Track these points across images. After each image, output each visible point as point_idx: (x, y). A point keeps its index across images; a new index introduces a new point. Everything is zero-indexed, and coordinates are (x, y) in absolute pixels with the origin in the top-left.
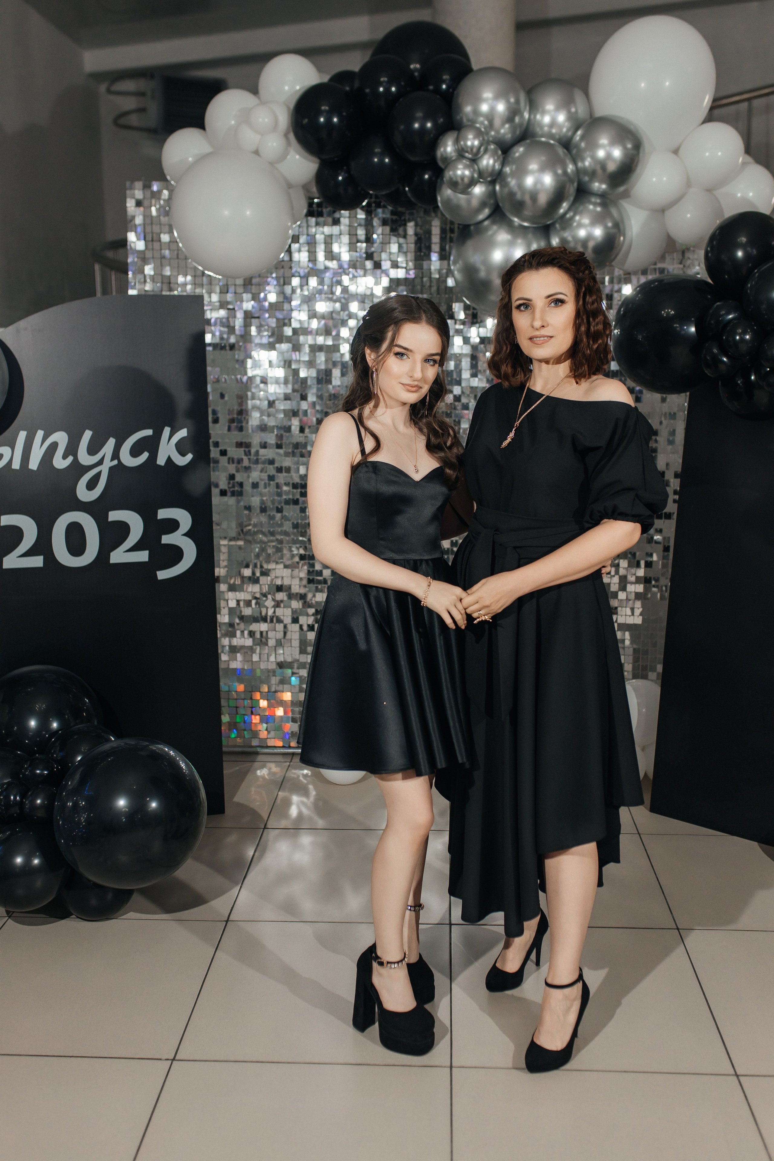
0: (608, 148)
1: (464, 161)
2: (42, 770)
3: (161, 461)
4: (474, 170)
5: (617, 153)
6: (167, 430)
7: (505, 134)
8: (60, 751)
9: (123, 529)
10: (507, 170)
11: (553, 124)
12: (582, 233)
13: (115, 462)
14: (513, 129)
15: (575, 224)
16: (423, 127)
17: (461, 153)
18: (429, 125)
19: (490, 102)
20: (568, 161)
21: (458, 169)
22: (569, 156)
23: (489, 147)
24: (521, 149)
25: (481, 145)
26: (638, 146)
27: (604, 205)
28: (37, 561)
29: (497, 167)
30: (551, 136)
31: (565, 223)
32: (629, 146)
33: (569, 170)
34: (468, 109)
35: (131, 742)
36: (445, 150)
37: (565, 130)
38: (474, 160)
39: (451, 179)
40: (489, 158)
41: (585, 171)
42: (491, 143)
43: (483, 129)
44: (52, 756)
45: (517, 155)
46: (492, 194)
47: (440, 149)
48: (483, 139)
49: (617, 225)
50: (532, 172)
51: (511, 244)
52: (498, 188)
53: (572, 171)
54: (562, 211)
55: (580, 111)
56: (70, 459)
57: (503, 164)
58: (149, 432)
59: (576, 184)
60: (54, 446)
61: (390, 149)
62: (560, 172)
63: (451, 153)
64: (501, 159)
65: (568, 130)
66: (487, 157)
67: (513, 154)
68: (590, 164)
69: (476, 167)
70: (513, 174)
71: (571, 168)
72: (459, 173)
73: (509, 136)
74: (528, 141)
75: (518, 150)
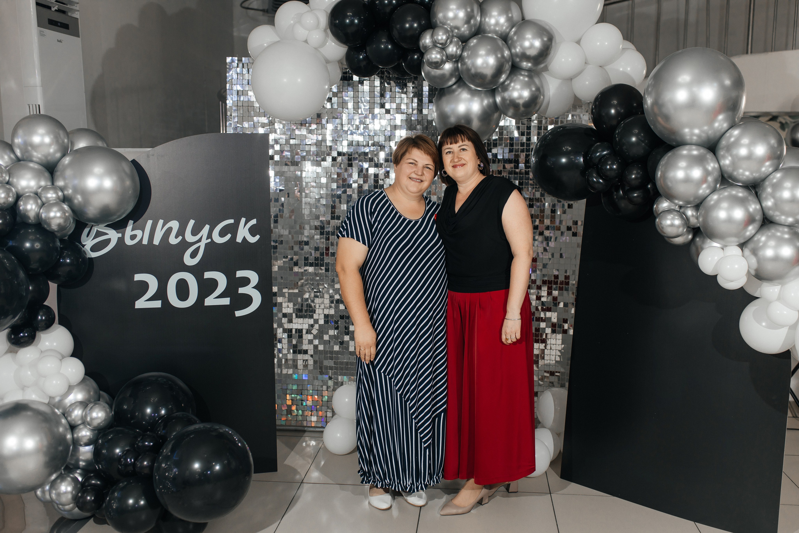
0: (531, 40)
1: (437, 49)
2: (149, 442)
3: (239, 240)
4: (443, 55)
5: (537, 44)
6: (243, 220)
7: (464, 31)
8: (164, 429)
9: (214, 284)
10: (465, 54)
11: (497, 24)
12: (515, 94)
13: (209, 240)
14: (470, 28)
15: (511, 88)
16: (411, 27)
17: (435, 44)
18: (415, 25)
19: (454, 11)
20: (505, 49)
21: (432, 54)
22: (506, 45)
23: (453, 40)
24: (475, 41)
25: (448, 38)
26: (551, 39)
27: (530, 77)
28: (157, 304)
29: (459, 52)
30: (496, 32)
31: (505, 88)
32: (545, 39)
33: (505, 55)
34: (440, 15)
35: (208, 425)
36: (425, 42)
37: (504, 28)
38: (443, 48)
39: (428, 60)
40: (453, 47)
41: (517, 55)
42: (456, 37)
43: (449, 29)
44: (158, 432)
45: (472, 44)
46: (456, 69)
47: (422, 41)
48: (449, 35)
49: (538, 89)
50: (481, 56)
51: (470, 100)
52: (459, 65)
53: (507, 55)
54: (502, 80)
55: (514, 16)
56: (180, 238)
57: (463, 50)
58: (232, 221)
59: (510, 63)
60: (170, 229)
61: (391, 40)
62: (499, 56)
63: (429, 43)
64: (461, 47)
65: (507, 28)
66: (451, 46)
67: (469, 44)
68: (519, 50)
69: (445, 52)
70: (469, 57)
71: (506, 53)
72: (433, 56)
73: (467, 33)
74: (480, 36)
75: (473, 42)
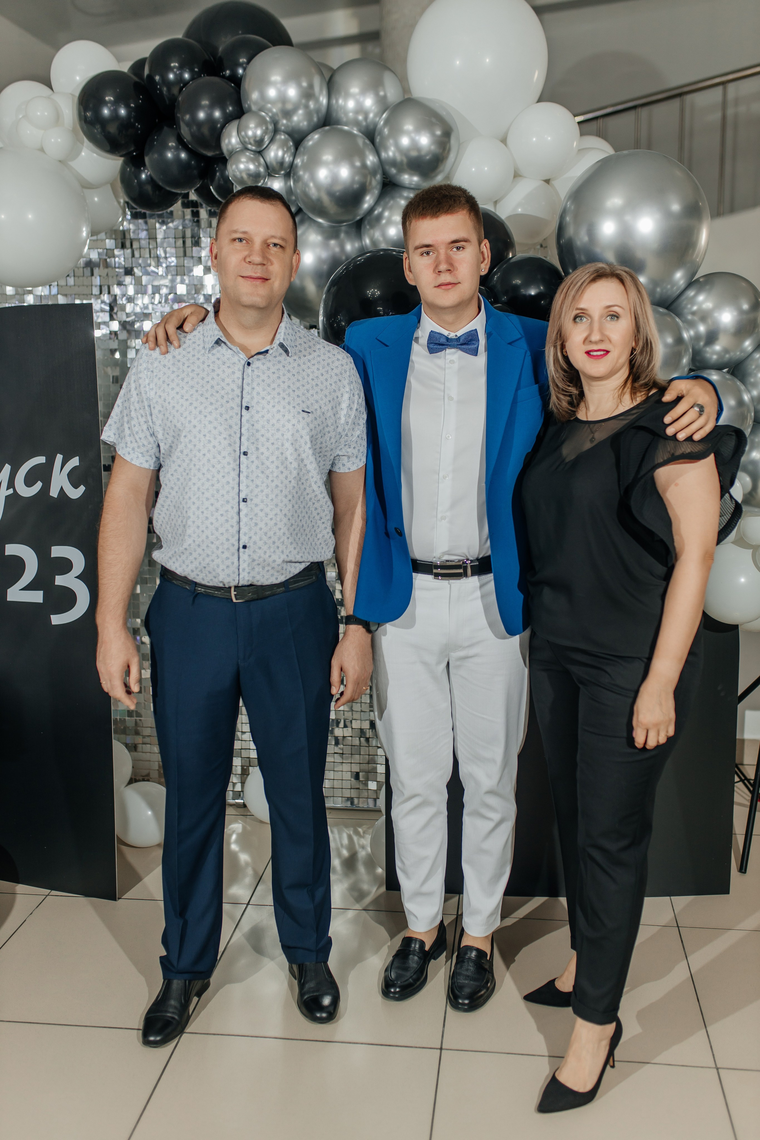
0: (413, 135)
1: (248, 154)
4: (259, 164)
5: (425, 140)
7: (299, 122)
10: (298, 161)
11: (359, 109)
12: (393, 232)
14: (309, 115)
15: (383, 221)
16: (211, 117)
17: (244, 144)
18: (217, 114)
19: (279, 86)
20: (368, 152)
21: (240, 162)
22: (371, 145)
23: (278, 137)
24: (317, 137)
25: (266, 134)
26: (448, 132)
29: (288, 159)
30: (356, 123)
31: (374, 220)
32: (438, 133)
33: (369, 162)
34: (256, 94)
36: (230, 143)
37: (371, 115)
38: (260, 153)
39: (237, 175)
40: (277, 150)
41: (390, 162)
42: (282, 133)
43: (268, 119)
45: (311, 143)
47: (225, 142)
48: (267, 128)
50: (325, 164)
52: (292, 184)
53: (373, 162)
54: (367, 205)
55: (389, 95)
57: (294, 156)
59: (379, 177)
63: (235, 144)
64: (293, 150)
65: (375, 115)
66: (274, 147)
67: (306, 143)
69: (262, 160)
70: (305, 166)
71: (371, 159)
72: (243, 167)
73: (304, 124)
74: (327, 128)
75: (312, 139)
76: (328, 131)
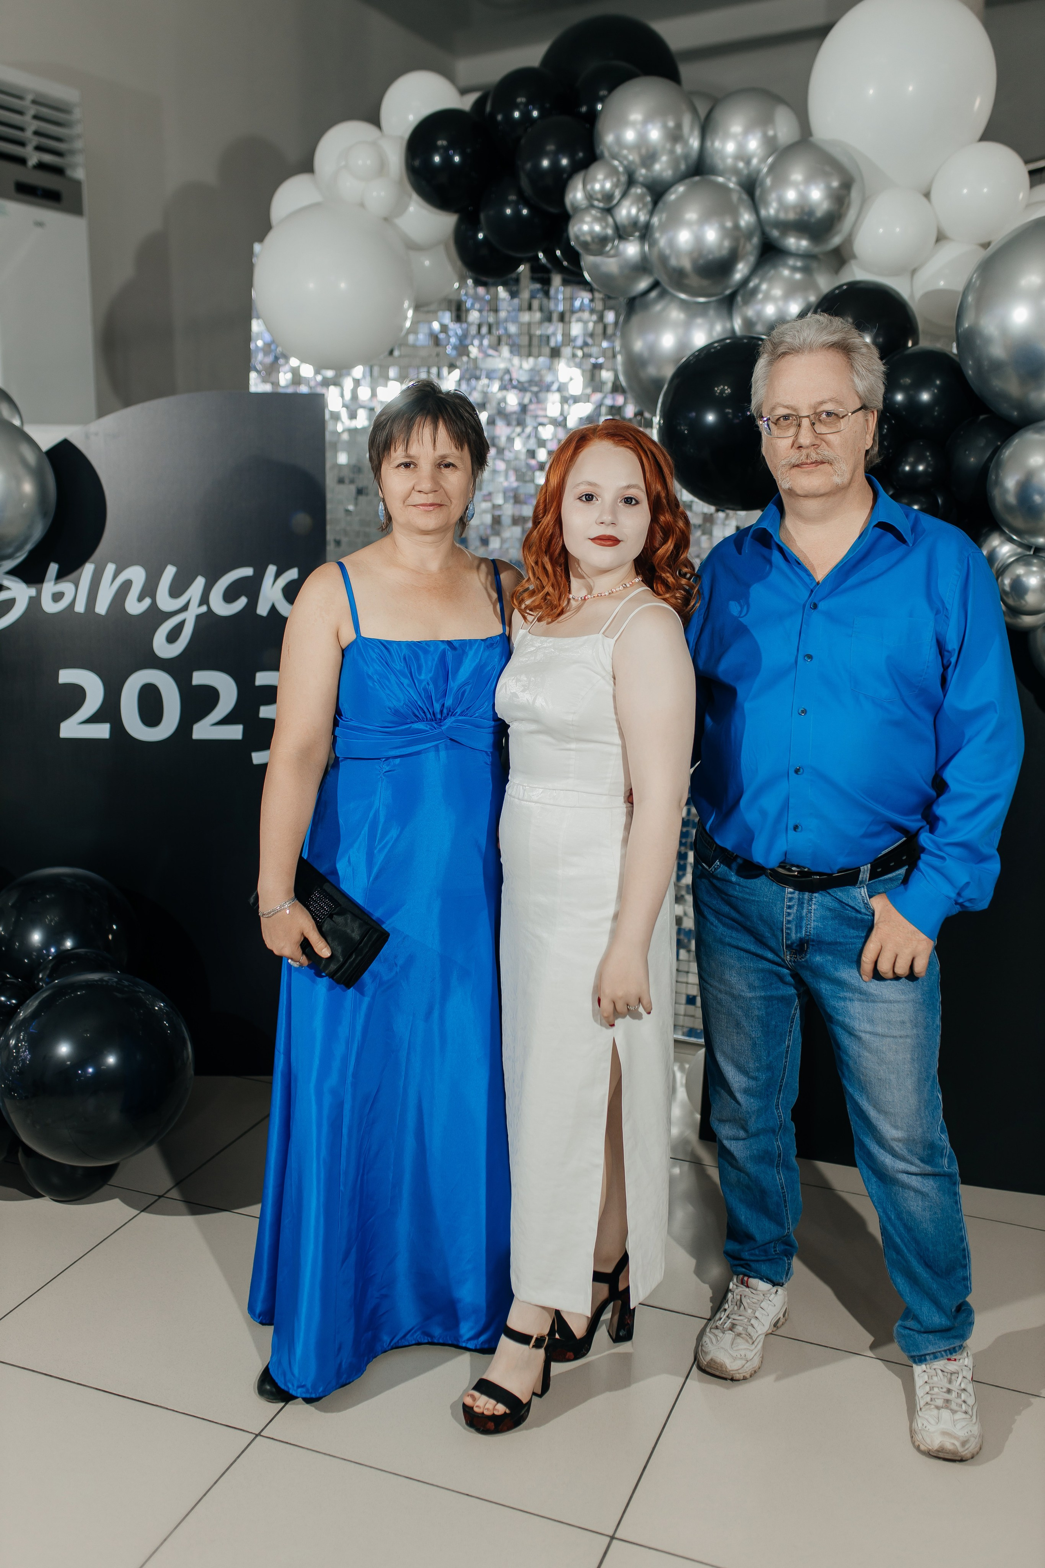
0: (802, 187)
1: (594, 212)
4: (607, 225)
5: (820, 194)
7: (662, 170)
9: (210, 697)
10: (655, 220)
11: (740, 153)
12: (770, 310)
13: (204, 608)
14: (675, 162)
15: (760, 296)
16: (555, 165)
17: (590, 200)
19: (639, 126)
20: (744, 210)
21: (582, 221)
22: (749, 202)
23: (633, 191)
24: (682, 190)
25: (617, 187)
26: (848, 182)
27: (806, 270)
28: (103, 731)
29: (643, 218)
30: (736, 171)
31: (748, 295)
32: (836, 183)
33: (744, 222)
34: (609, 138)
36: (575, 197)
37: (753, 160)
38: (609, 211)
39: (579, 235)
40: (631, 206)
41: (772, 222)
42: (639, 186)
43: (622, 166)
45: (673, 197)
46: (645, 255)
47: (569, 196)
48: (618, 180)
50: (689, 224)
52: (647, 247)
53: (750, 222)
54: (739, 276)
55: (782, 134)
57: (652, 213)
58: (249, 571)
59: (755, 240)
60: (128, 584)
62: (729, 224)
63: (581, 199)
64: (650, 207)
65: (759, 159)
66: (626, 203)
67: (667, 197)
68: (777, 211)
69: (611, 220)
70: (664, 227)
71: (746, 218)
72: (586, 228)
73: (668, 174)
74: (697, 178)
75: (675, 191)
76: (696, 183)
